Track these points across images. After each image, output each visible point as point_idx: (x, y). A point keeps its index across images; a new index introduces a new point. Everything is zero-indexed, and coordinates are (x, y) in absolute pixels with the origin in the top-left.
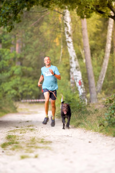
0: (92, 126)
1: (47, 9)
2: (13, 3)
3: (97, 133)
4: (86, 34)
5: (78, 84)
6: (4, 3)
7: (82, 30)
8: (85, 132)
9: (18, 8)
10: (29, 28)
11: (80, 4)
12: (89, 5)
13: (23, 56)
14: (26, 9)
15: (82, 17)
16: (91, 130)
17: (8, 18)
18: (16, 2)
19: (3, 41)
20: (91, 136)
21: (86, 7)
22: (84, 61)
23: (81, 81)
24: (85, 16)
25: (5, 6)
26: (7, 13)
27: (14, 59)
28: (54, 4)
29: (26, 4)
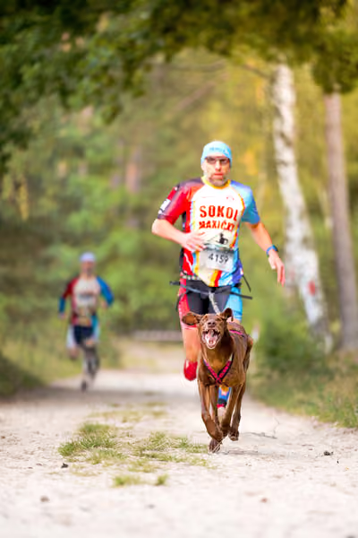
0: (337, 410)
1: (223, 61)
2: (123, 38)
3: (351, 429)
4: (338, 142)
5: (304, 290)
6: (96, 36)
7: (326, 129)
8: (315, 427)
9: (138, 53)
10: (168, 117)
11: (321, 49)
12: (348, 54)
13: (147, 202)
14: (159, 58)
15: (328, 90)
16: (333, 421)
17: (105, 80)
18: (134, 35)
19: (90, 153)
20: (334, 438)
21: (341, 59)
22: (328, 223)
23: (318, 284)
24: (337, 86)
25: (98, 45)
26: (105, 68)
27: (121, 210)
28: (245, 47)
29: (161, 42)
